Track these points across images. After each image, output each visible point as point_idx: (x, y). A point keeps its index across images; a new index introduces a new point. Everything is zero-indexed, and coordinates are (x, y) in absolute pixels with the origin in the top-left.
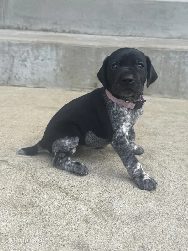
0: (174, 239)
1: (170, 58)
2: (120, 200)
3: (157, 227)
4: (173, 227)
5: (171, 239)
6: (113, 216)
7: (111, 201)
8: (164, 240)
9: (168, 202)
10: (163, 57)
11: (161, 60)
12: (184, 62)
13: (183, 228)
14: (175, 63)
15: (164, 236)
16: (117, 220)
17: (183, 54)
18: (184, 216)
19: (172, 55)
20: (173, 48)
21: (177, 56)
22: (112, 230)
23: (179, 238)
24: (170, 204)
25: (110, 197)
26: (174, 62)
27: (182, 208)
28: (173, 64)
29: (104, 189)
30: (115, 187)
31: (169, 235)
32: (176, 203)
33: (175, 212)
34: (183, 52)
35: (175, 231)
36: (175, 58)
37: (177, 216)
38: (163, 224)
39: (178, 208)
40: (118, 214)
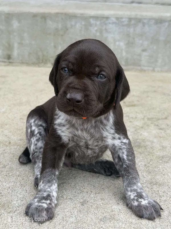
0: (75, 226)
1: (91, 25)
2: (21, 189)
3: (58, 215)
4: (75, 212)
5: (71, 227)
6: (10, 208)
7: (11, 191)
8: (63, 228)
9: (74, 185)
10: (83, 23)
11: (81, 27)
12: (106, 29)
13: (86, 213)
14: (96, 31)
15: (64, 223)
16: (14, 212)
17: (104, 20)
18: (89, 200)
19: (92, 21)
20: (93, 13)
21: (98, 23)
22: (6, 224)
23: (80, 224)
24: (76, 187)
25: (10, 187)
26: (96, 29)
27: (88, 191)
28: (94, 32)
29: (4, 179)
30: (17, 175)
31: (69, 222)
32: (83, 186)
33: (80, 196)
34: (104, 17)
35: (77, 217)
36: (96, 25)
37: (82, 200)
38: (65, 210)
39: (83, 192)
40: (17, 205)
